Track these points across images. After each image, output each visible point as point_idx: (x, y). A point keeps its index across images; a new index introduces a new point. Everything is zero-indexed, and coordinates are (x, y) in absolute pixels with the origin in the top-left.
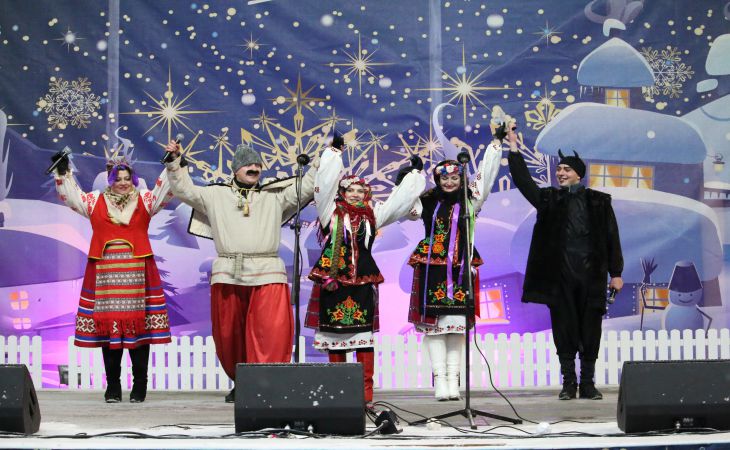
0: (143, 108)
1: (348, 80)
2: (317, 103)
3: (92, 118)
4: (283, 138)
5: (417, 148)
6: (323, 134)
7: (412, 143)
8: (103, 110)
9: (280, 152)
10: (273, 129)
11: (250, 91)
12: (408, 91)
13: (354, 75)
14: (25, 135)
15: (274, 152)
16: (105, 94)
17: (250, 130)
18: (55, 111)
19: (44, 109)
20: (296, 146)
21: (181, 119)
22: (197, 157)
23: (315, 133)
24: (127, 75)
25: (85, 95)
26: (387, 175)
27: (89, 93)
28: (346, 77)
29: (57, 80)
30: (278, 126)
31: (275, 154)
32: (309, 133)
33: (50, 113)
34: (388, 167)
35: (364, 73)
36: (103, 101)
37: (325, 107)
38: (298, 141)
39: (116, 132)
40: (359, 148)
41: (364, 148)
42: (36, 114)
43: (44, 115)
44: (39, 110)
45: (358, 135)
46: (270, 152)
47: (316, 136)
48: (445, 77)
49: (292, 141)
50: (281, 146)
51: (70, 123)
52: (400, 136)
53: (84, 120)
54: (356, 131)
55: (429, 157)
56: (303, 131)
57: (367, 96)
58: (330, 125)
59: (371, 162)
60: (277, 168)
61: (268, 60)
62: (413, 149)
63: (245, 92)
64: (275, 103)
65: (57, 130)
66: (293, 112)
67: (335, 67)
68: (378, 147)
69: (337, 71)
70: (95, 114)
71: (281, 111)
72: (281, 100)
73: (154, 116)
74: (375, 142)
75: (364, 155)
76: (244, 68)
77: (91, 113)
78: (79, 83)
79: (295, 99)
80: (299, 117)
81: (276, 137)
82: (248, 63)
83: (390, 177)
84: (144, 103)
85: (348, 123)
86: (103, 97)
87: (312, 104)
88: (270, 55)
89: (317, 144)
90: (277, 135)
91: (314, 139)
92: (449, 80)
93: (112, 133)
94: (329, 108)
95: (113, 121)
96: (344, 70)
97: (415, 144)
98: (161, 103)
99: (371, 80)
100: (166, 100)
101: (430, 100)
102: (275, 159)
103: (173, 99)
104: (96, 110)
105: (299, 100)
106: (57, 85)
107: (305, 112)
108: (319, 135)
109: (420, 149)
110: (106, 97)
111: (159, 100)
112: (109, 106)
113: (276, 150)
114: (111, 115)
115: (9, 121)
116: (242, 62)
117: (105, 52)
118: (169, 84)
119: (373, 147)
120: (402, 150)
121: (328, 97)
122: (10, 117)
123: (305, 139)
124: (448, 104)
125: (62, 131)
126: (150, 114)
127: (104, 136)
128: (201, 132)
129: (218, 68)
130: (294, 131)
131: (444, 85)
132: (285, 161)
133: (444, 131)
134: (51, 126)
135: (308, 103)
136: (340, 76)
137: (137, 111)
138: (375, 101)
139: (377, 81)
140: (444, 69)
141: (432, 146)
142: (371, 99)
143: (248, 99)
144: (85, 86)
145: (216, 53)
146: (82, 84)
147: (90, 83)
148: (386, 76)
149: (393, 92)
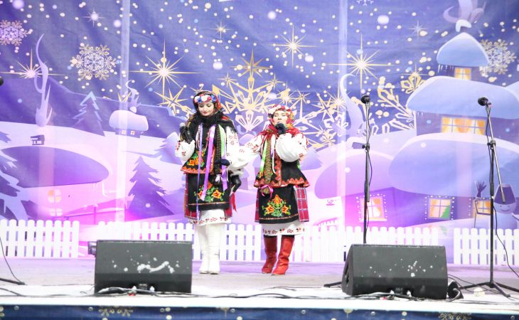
0: (146, 69)
1: (285, 56)
2: (264, 70)
3: (110, 73)
4: (240, 93)
5: (328, 104)
6: (267, 91)
7: (326, 99)
8: (117, 68)
9: (238, 102)
10: (234, 87)
11: (219, 60)
12: (324, 64)
13: (289, 54)
14: (61, 82)
15: (234, 101)
16: (119, 57)
17: (219, 86)
18: (83, 67)
19: (75, 65)
20: (249, 99)
21: (171, 77)
22: (183, 103)
23: (262, 90)
24: (135, 45)
25: (105, 57)
26: (308, 120)
27: (108, 56)
28: (283, 53)
29: (85, 45)
30: (237, 84)
31: (235, 103)
32: (258, 90)
33: (80, 68)
34: (310, 115)
35: (295, 52)
36: (118, 62)
37: (269, 73)
38: (251, 95)
39: (127, 84)
40: (290, 101)
41: (293, 102)
42: (69, 68)
43: (75, 69)
44: (72, 65)
45: (290, 93)
46: (231, 101)
47: (262, 92)
48: (349, 56)
49: (246, 95)
50: (239, 98)
51: (94, 76)
52: (318, 95)
53: (104, 74)
54: (289, 90)
55: (336, 109)
56: (254, 88)
57: (297, 67)
58: (272, 86)
59: (298, 111)
60: (236, 113)
61: (232, 40)
62: (326, 103)
63: (215, 60)
64: (235, 69)
65: (85, 81)
66: (248, 75)
67: (276, 47)
68: (303, 103)
69: (278, 49)
70: (112, 71)
71: (240, 75)
72: (240, 67)
73: (154, 74)
74: (301, 98)
75: (293, 107)
76: (216, 44)
77: (109, 70)
78: (101, 49)
79: (249, 67)
80: (251, 79)
81: (236, 92)
82: (218, 41)
83: (310, 121)
84: (146, 65)
85: (284, 85)
86: (117, 59)
87: (260, 71)
88: (234, 37)
89: (263, 98)
90: (236, 89)
91: (261, 94)
92: (351, 59)
93: (124, 83)
94: (272, 74)
95: (124, 76)
96: (282, 49)
97: (328, 100)
98: (158, 66)
99: (300, 56)
100: (162, 63)
101: (338, 71)
102: (234, 106)
103: (166, 64)
104: (113, 68)
105: (252, 68)
106: (85, 49)
107: (255, 76)
108: (265, 92)
109: (331, 104)
110: (120, 60)
111: (157, 63)
112: (122, 66)
113: (235, 100)
114: (123, 72)
115: (50, 72)
116: (214, 41)
117: (120, 29)
118: (164, 53)
119: (300, 102)
120: (319, 104)
121: (271, 67)
122: (51, 69)
123: (255, 94)
124: (350, 74)
125: (88, 81)
126: (150, 73)
127: (118, 86)
128: (185, 86)
129: (197, 43)
130: (248, 89)
131: (348, 62)
132: (242, 108)
133: (347, 92)
134: (80, 77)
135: (258, 70)
136: (279, 53)
137: (142, 70)
138: (302, 71)
139: (303, 58)
140: (348, 50)
141: (338, 102)
142: (299, 69)
143: (218, 65)
144: (105, 51)
145: (197, 33)
146: (103, 49)
147: (108, 49)
148: (310, 54)
149: (314, 65)
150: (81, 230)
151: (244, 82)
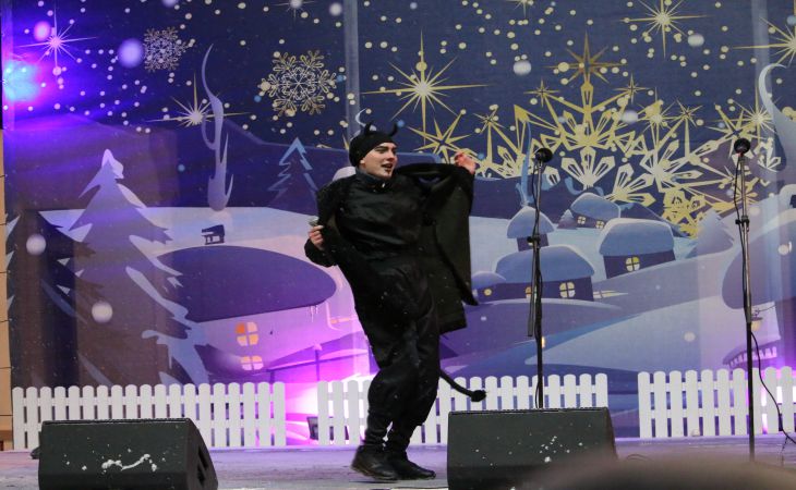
0: (389, 86)
1: (648, 39)
2: (609, 69)
3: (327, 101)
4: (567, 116)
5: (739, 123)
6: (619, 108)
7: (733, 116)
8: (340, 90)
9: (565, 134)
10: (556, 105)
11: (524, 57)
12: (725, 49)
13: (656, 34)
14: (245, 127)
15: (557, 133)
16: (342, 70)
17: (527, 106)
18: (281, 94)
19: (267, 94)
20: (585, 125)
21: (437, 96)
22: (460, 144)
23: (608, 107)
24: (369, 45)
25: (317, 73)
26: (702, 158)
27: (322, 69)
28: (645, 34)
29: (282, 55)
30: (561, 99)
31: (559, 136)
32: (601, 107)
33: (275, 97)
34: (704, 147)
35: (668, 30)
36: (340, 78)
37: (620, 73)
38: (588, 118)
39: (357, 117)
40: (665, 124)
41: (672, 125)
42: (257, 99)
43: (267, 100)
44: (262, 94)
45: (663, 108)
46: (551, 133)
47: (609, 111)
48: (772, 30)
49: (579, 118)
50: (565, 125)
51: (299, 108)
52: (718, 108)
53: (317, 103)
54: (661, 102)
55: (755, 133)
56: (594, 105)
57: (674, 57)
58: (628, 97)
59: (682, 143)
60: (562, 154)
61: (546, 17)
62: (735, 123)
63: (517, 58)
64: (556, 71)
65: (284, 119)
66: (580, 81)
67: (630, 23)
68: (690, 123)
69: (634, 28)
70: (330, 96)
71: (565, 81)
72: (564, 67)
73: (404, 94)
74: (686, 116)
75: (672, 133)
76: (516, 28)
77: (325, 95)
78: (309, 58)
79: (582, 65)
80: (587, 88)
81: (559, 114)
82: (520, 23)
83: (706, 160)
84: (391, 79)
85: (651, 93)
86: (338, 73)
87: (604, 70)
88: (549, 11)
89: (611, 121)
90: (560, 109)
91: (607, 115)
92: (777, 34)
93: (352, 118)
94: (625, 74)
95: (353, 103)
96: (643, 27)
97: (738, 117)
98: (412, 78)
99: (678, 38)
100: (418, 73)
101: (754, 60)
102: (558, 142)
103: (426, 72)
104: (332, 90)
105: (587, 66)
106: (283, 61)
107: (594, 81)
108: (614, 110)
109: (743, 123)
110: (343, 73)
111: (410, 74)
112: (348, 84)
113: (559, 130)
114: (350, 96)
115: (226, 111)
116: (512, 22)
117: (340, 18)
118: (421, 53)
119: (683, 124)
120: (721, 125)
121: (624, 61)
122: (227, 105)
123: (596, 116)
124: (777, 65)
125: (290, 119)
126: (399, 92)
127: (342, 123)
128: (463, 112)
129: (482, 30)
130: (582, 106)
131: (772, 41)
132: (572, 144)
133: (773, 99)
134: (276, 113)
135: (598, 70)
136: (638, 34)
137: (383, 90)
138: (683, 64)
139: (685, 39)
140: (770, 20)
141: (759, 119)
142: (678, 61)
143: (522, 67)
144: (316, 61)
145: (480, 12)
146: (313, 59)
147: (322, 57)
148: (697, 32)
149: (707, 52)
150: (289, 395)
151: (574, 94)
